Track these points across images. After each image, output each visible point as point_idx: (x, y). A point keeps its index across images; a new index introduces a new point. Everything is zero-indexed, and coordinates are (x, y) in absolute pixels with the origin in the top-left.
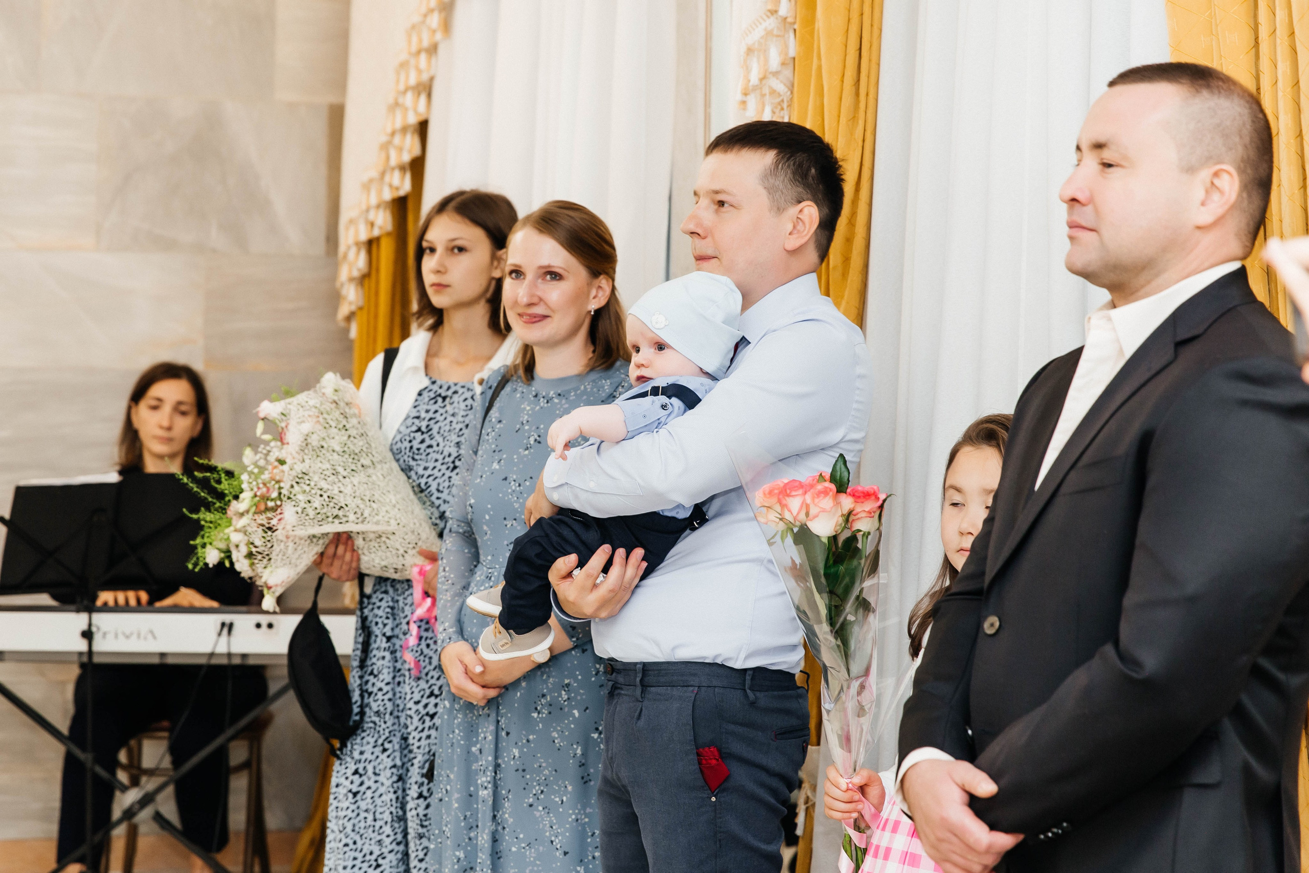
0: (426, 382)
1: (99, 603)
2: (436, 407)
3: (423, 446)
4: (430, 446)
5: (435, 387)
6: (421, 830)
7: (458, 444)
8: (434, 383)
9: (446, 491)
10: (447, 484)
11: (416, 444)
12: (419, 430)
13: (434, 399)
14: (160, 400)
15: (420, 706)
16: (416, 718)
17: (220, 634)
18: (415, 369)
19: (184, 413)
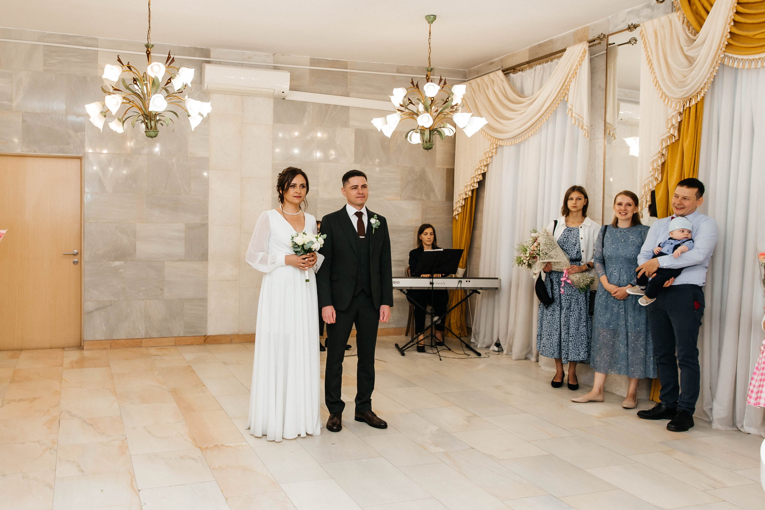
0: (566, 228)
1: (421, 276)
2: (569, 233)
3: (567, 241)
4: (568, 241)
5: (568, 228)
6: (565, 324)
7: (576, 240)
8: (568, 227)
9: (574, 251)
10: (574, 249)
11: (565, 240)
12: (565, 237)
13: (568, 231)
14: (427, 233)
15: (565, 297)
16: (564, 300)
17: (459, 283)
18: (563, 225)
19: (432, 235)
